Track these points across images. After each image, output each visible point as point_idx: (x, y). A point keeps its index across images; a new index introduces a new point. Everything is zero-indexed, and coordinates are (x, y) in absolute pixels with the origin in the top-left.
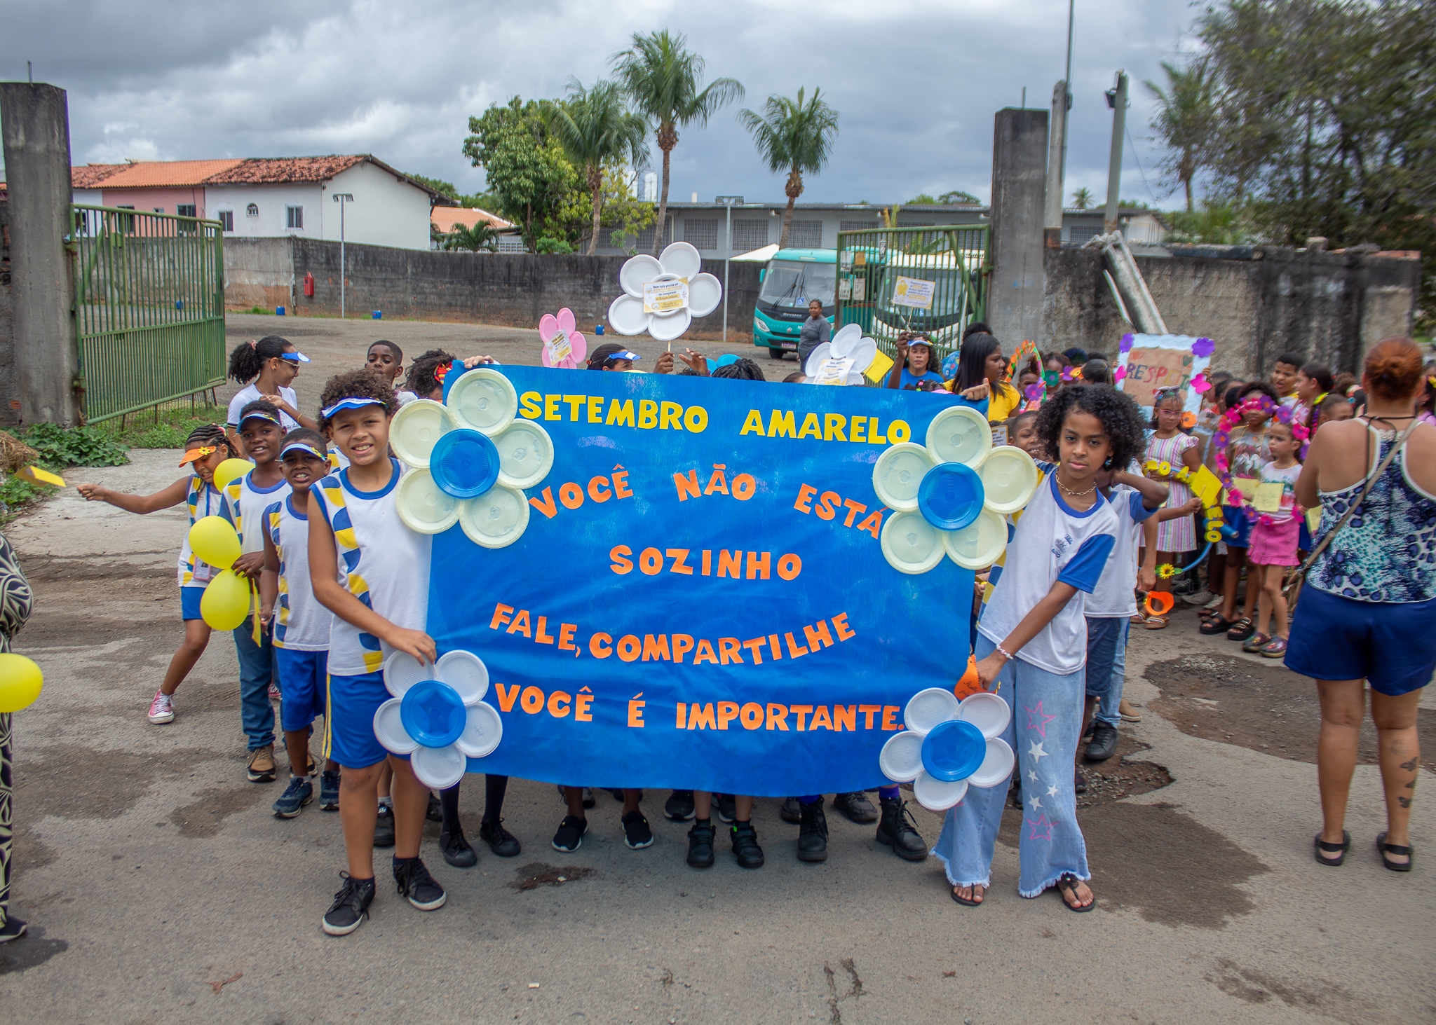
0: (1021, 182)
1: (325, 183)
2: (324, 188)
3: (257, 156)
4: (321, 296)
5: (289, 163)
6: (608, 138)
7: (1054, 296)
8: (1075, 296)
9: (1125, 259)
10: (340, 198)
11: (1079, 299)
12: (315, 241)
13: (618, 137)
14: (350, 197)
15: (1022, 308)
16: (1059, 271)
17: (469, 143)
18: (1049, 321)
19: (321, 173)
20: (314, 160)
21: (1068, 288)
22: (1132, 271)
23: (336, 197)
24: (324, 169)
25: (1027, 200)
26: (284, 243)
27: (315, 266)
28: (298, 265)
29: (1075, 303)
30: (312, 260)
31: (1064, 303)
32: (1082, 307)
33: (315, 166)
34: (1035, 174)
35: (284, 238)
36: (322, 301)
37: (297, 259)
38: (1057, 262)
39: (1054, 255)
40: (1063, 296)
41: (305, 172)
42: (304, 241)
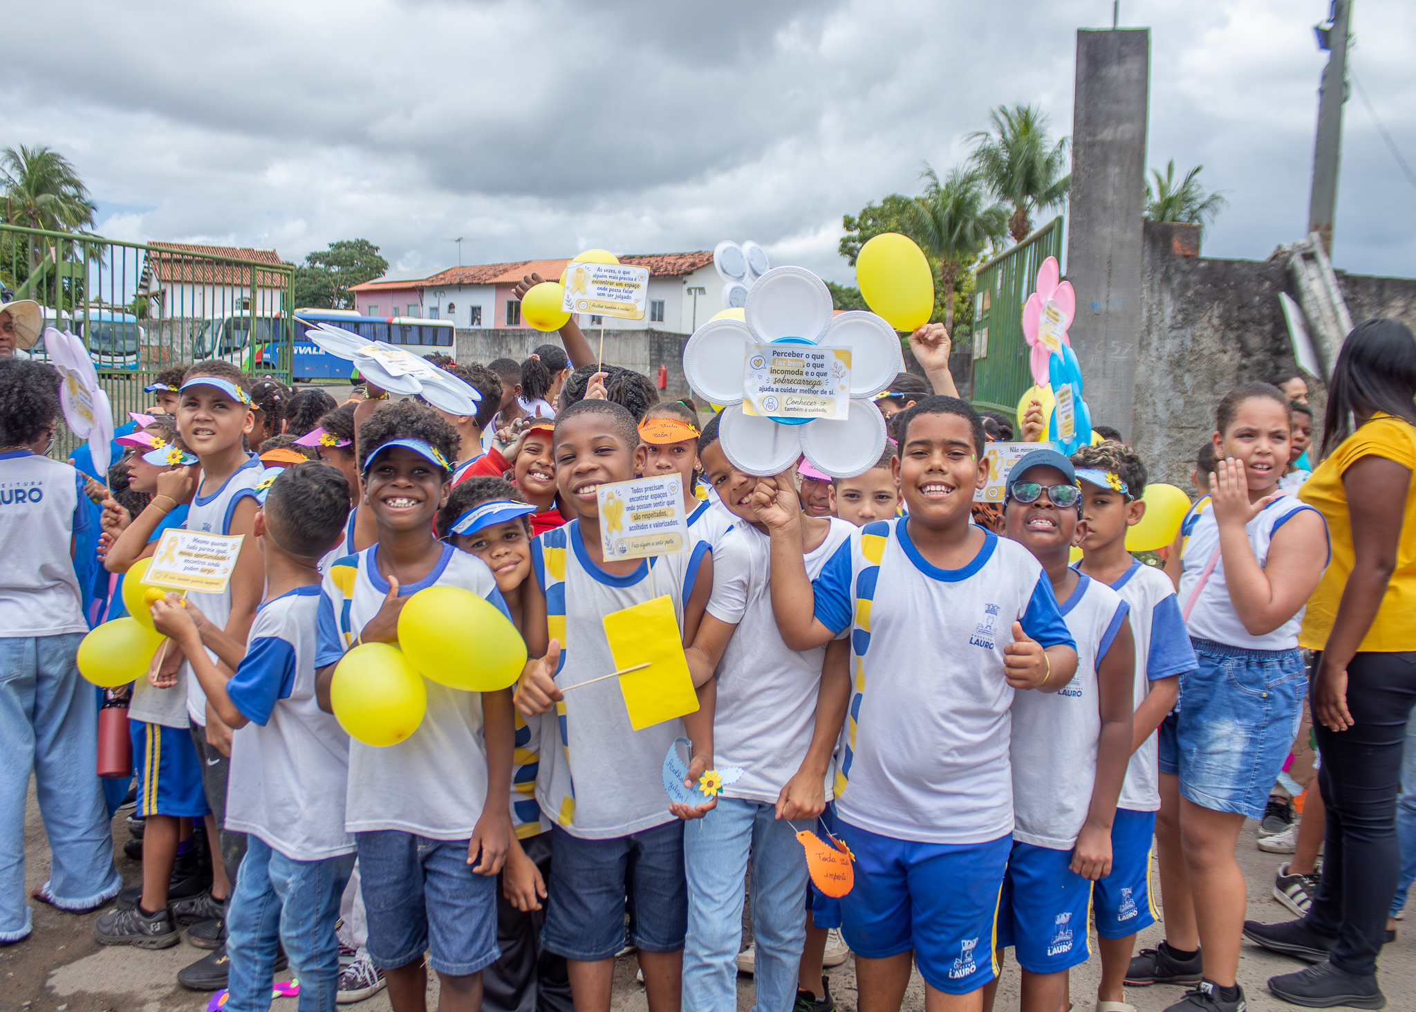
0: (1103, 143)
1: (686, 278)
2: (685, 282)
3: (632, 253)
4: (672, 388)
5: (659, 259)
6: (962, 229)
7: (1188, 332)
8: (1232, 335)
9: (1321, 275)
10: (693, 291)
11: (1240, 339)
12: (670, 334)
13: (975, 228)
14: (702, 290)
15: (1106, 344)
16: (1197, 293)
17: (845, 242)
18: (1178, 372)
19: (684, 267)
20: (682, 256)
21: (1216, 321)
22: (1329, 294)
23: (689, 290)
24: (687, 264)
25: (1113, 171)
26: (642, 336)
27: (669, 358)
28: (653, 357)
29: (1232, 345)
30: (666, 353)
31: (1209, 342)
32: (1246, 352)
33: (681, 261)
34: (1126, 131)
35: (642, 331)
36: (674, 394)
37: (653, 352)
38: (1194, 278)
39: (1186, 267)
40: (1209, 332)
41: (670, 268)
42: (660, 333)
